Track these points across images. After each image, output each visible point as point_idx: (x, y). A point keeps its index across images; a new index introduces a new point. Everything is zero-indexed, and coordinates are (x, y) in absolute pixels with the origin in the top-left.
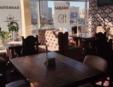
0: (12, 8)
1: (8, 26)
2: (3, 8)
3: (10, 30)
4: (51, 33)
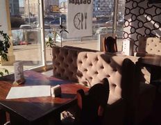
4: (97, 59)
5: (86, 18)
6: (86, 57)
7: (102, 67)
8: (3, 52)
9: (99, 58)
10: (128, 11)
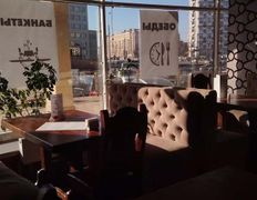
0: (34, 23)
1: (25, 74)
2: (8, 23)
3: (30, 87)
4: (159, 95)
5: (168, 49)
6: (147, 93)
7: (165, 106)
8: (48, 90)
9: (162, 93)
10: (232, 38)
